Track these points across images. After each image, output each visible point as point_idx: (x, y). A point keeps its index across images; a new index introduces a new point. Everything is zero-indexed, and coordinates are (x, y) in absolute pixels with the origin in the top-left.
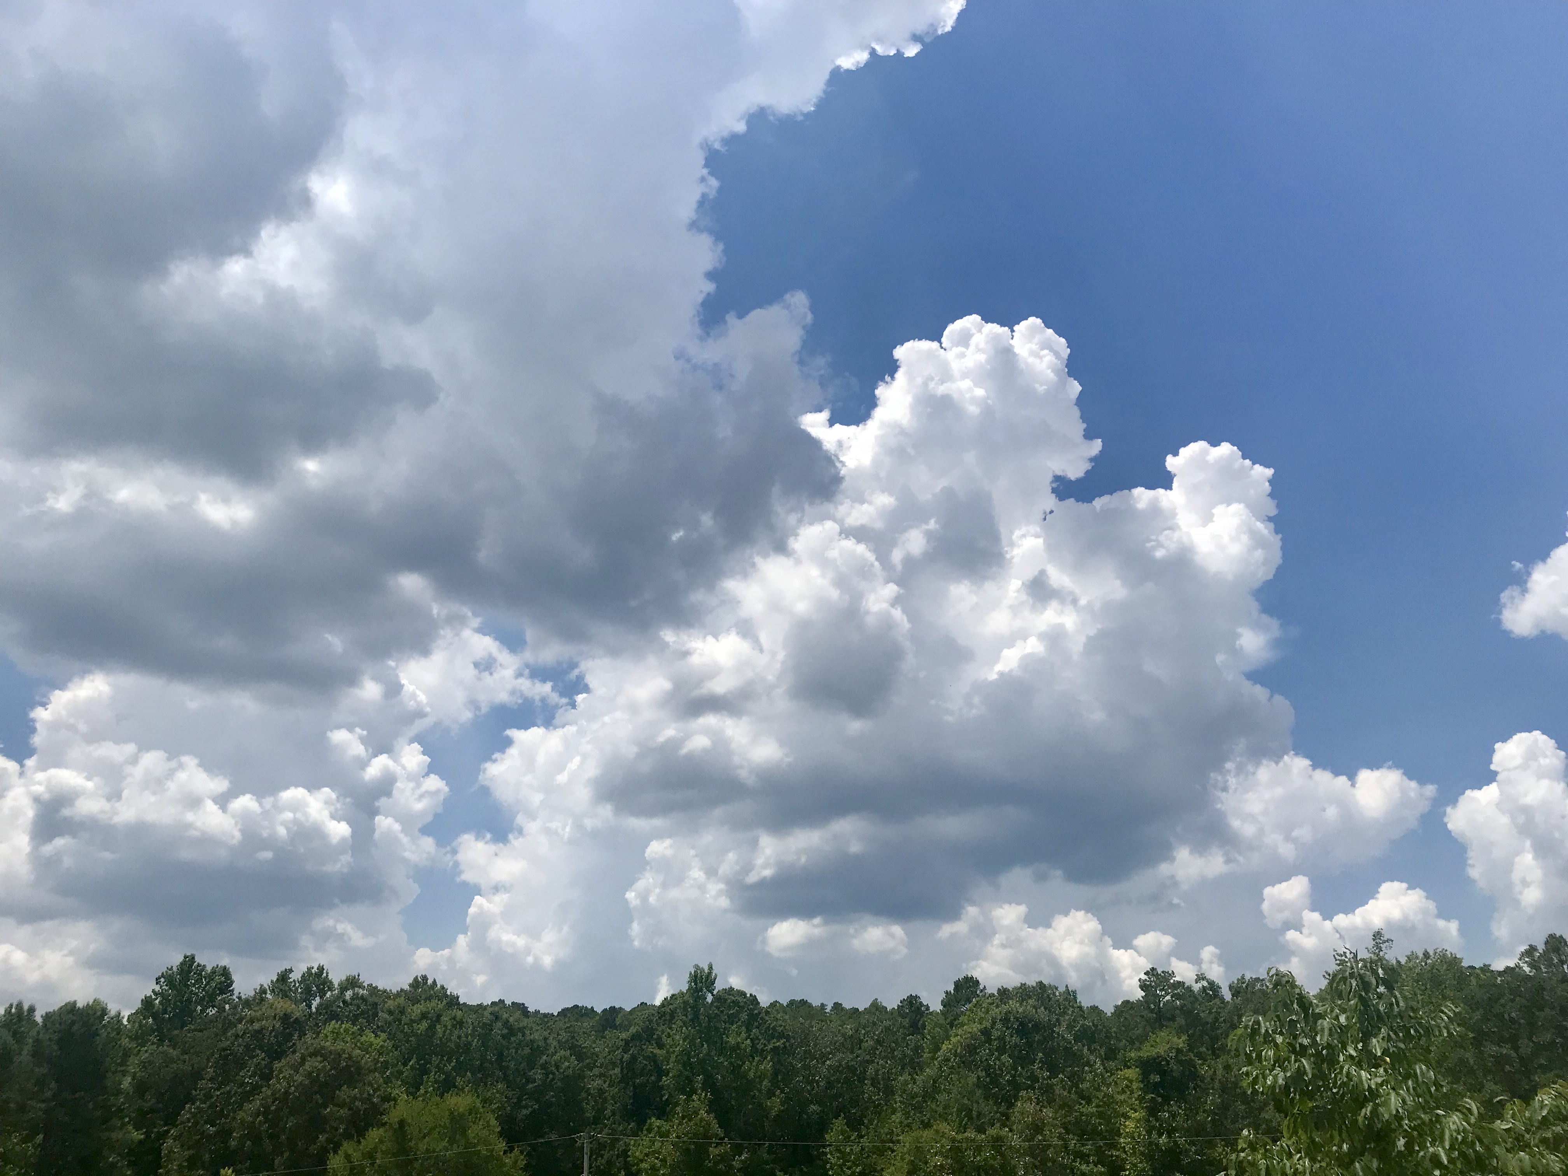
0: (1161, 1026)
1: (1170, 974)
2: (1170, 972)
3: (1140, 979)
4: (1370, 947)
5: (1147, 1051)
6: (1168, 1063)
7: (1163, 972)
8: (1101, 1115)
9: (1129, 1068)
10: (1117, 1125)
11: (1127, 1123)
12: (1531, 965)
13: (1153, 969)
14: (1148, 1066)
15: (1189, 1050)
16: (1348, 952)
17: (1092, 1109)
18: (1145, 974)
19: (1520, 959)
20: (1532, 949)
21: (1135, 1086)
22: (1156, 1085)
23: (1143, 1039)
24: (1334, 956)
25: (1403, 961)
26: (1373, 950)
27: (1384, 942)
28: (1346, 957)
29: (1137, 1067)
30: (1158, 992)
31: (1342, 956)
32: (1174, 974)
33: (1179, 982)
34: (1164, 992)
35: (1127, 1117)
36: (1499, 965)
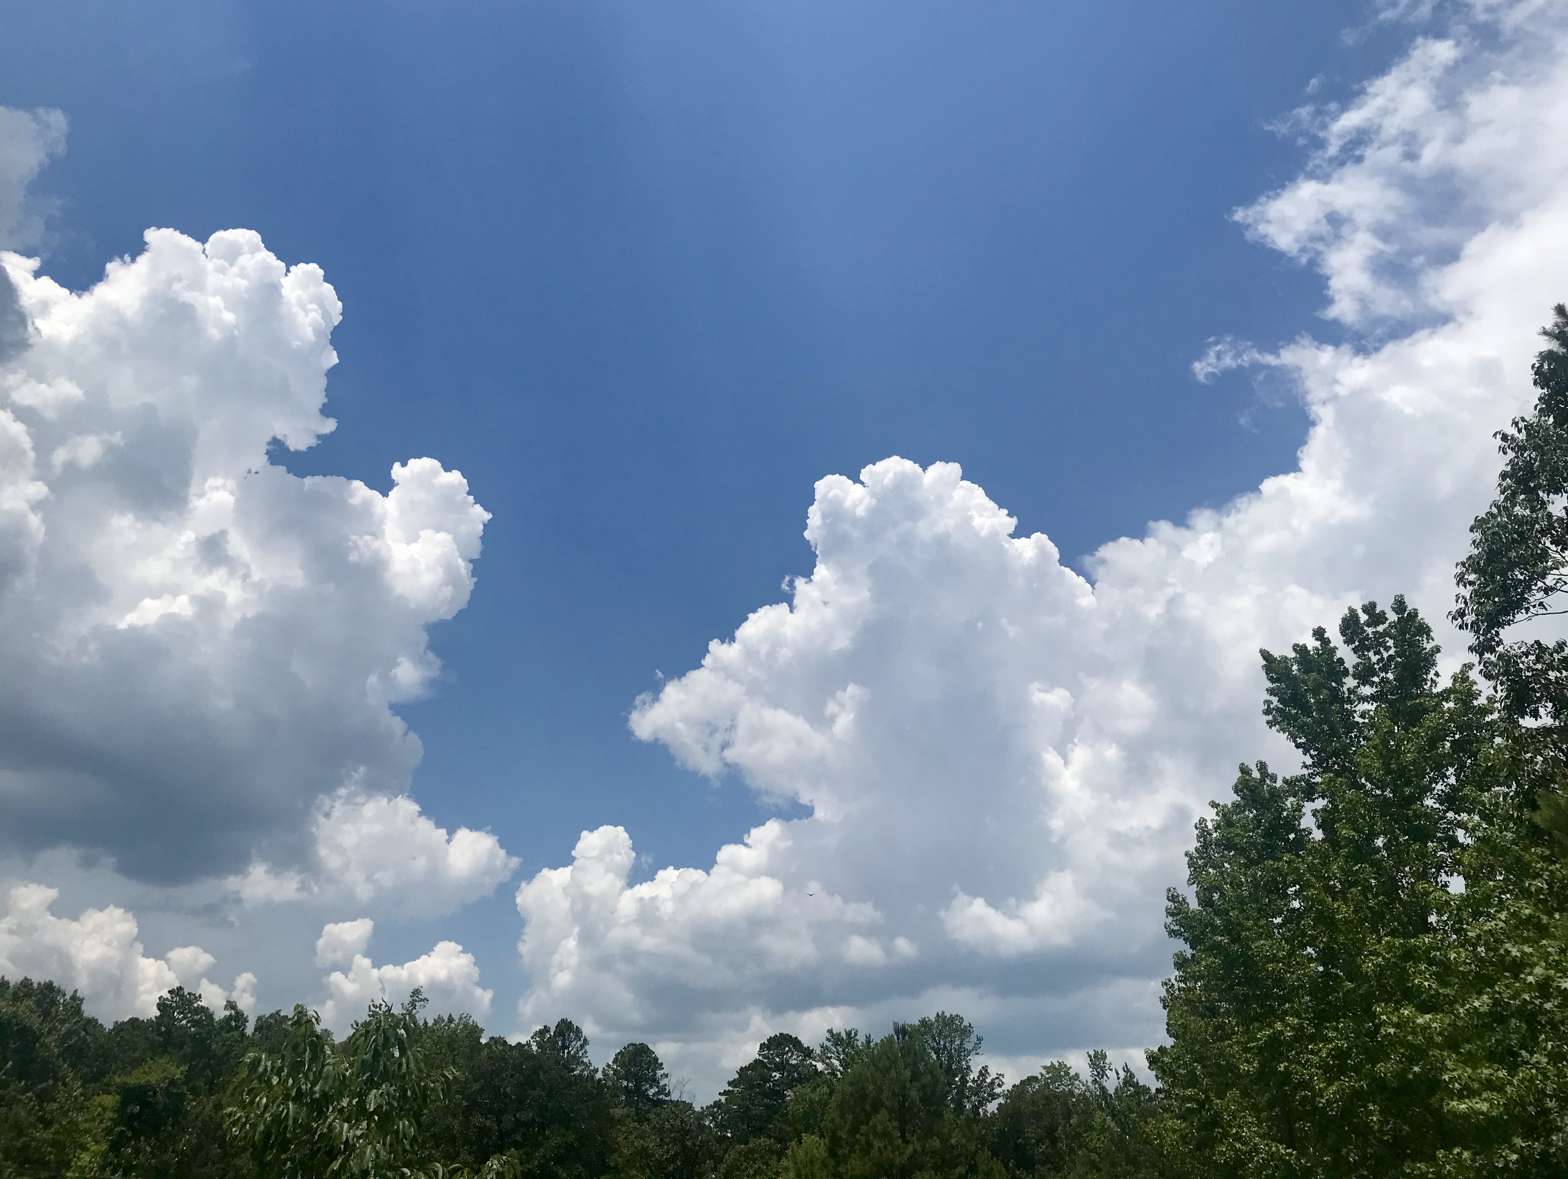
0: (165, 1051)
1: (196, 998)
2: (197, 995)
3: (161, 996)
4: (406, 1004)
5: (137, 1078)
6: (155, 1094)
7: (189, 994)
8: (55, 1144)
9: (110, 1093)
10: (70, 1157)
11: (82, 1156)
12: (539, 1045)
13: (180, 989)
14: (130, 1095)
15: (184, 1084)
16: (384, 1004)
17: (48, 1135)
18: (169, 992)
19: (532, 1038)
20: (546, 1029)
21: (109, 1114)
22: (133, 1117)
23: (138, 1063)
24: (370, 1006)
25: (430, 1023)
26: (407, 1006)
27: (421, 1000)
28: (380, 1010)
29: (118, 1094)
30: (176, 1014)
31: (376, 1007)
32: (200, 998)
33: (203, 1007)
34: (182, 1016)
35: (84, 1148)
36: (512, 1041)
